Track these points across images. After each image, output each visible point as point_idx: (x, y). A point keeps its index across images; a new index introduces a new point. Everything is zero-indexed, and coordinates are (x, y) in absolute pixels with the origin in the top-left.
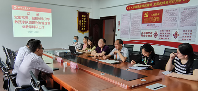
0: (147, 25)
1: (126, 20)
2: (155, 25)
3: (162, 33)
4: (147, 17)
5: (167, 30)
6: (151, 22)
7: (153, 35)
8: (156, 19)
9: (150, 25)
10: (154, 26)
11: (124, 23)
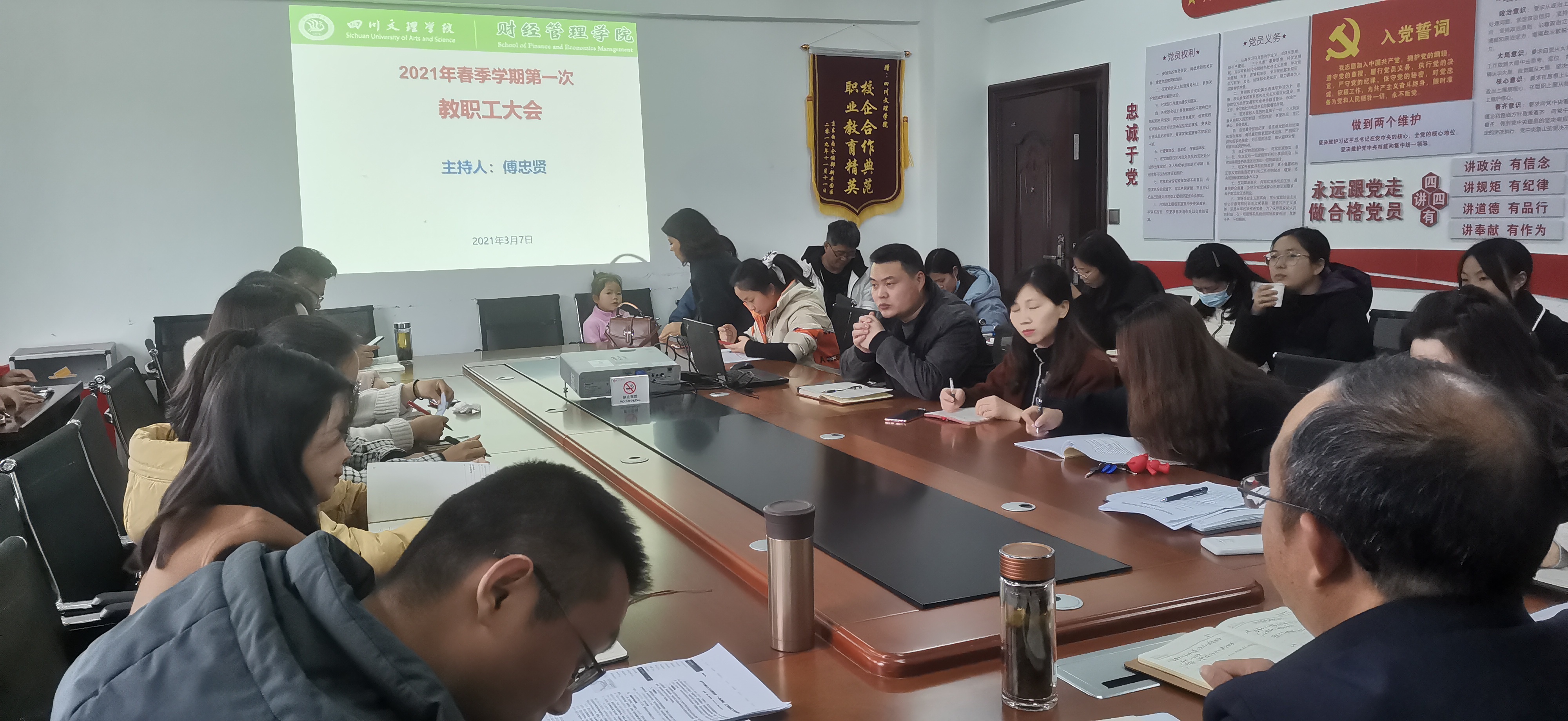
0: (1356, 125)
1: (1185, 94)
2: (1416, 118)
3: (1482, 187)
4: (1350, 59)
5: (1522, 156)
6: (1388, 94)
7: (1406, 202)
8: (1428, 71)
9: (1380, 122)
10: (1409, 130)
11: (1171, 116)
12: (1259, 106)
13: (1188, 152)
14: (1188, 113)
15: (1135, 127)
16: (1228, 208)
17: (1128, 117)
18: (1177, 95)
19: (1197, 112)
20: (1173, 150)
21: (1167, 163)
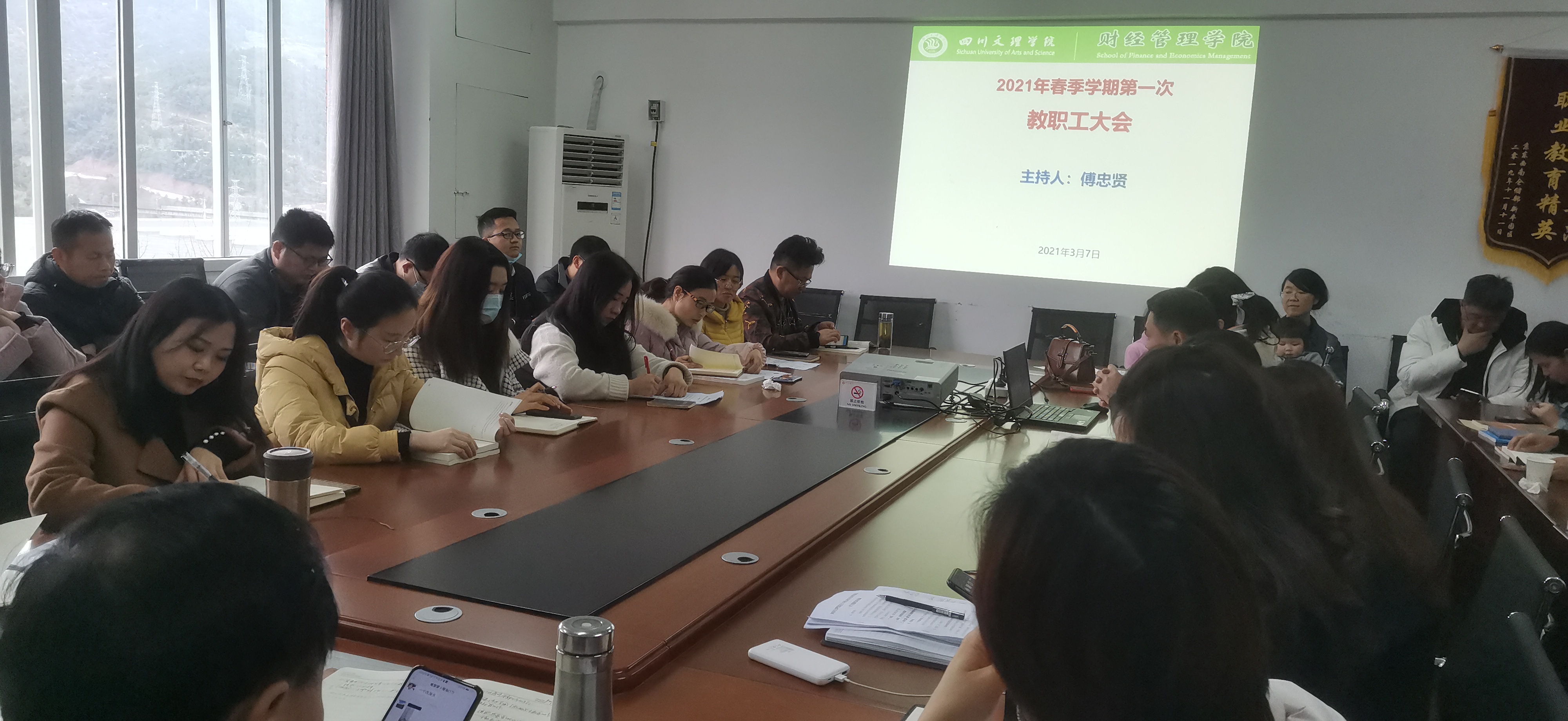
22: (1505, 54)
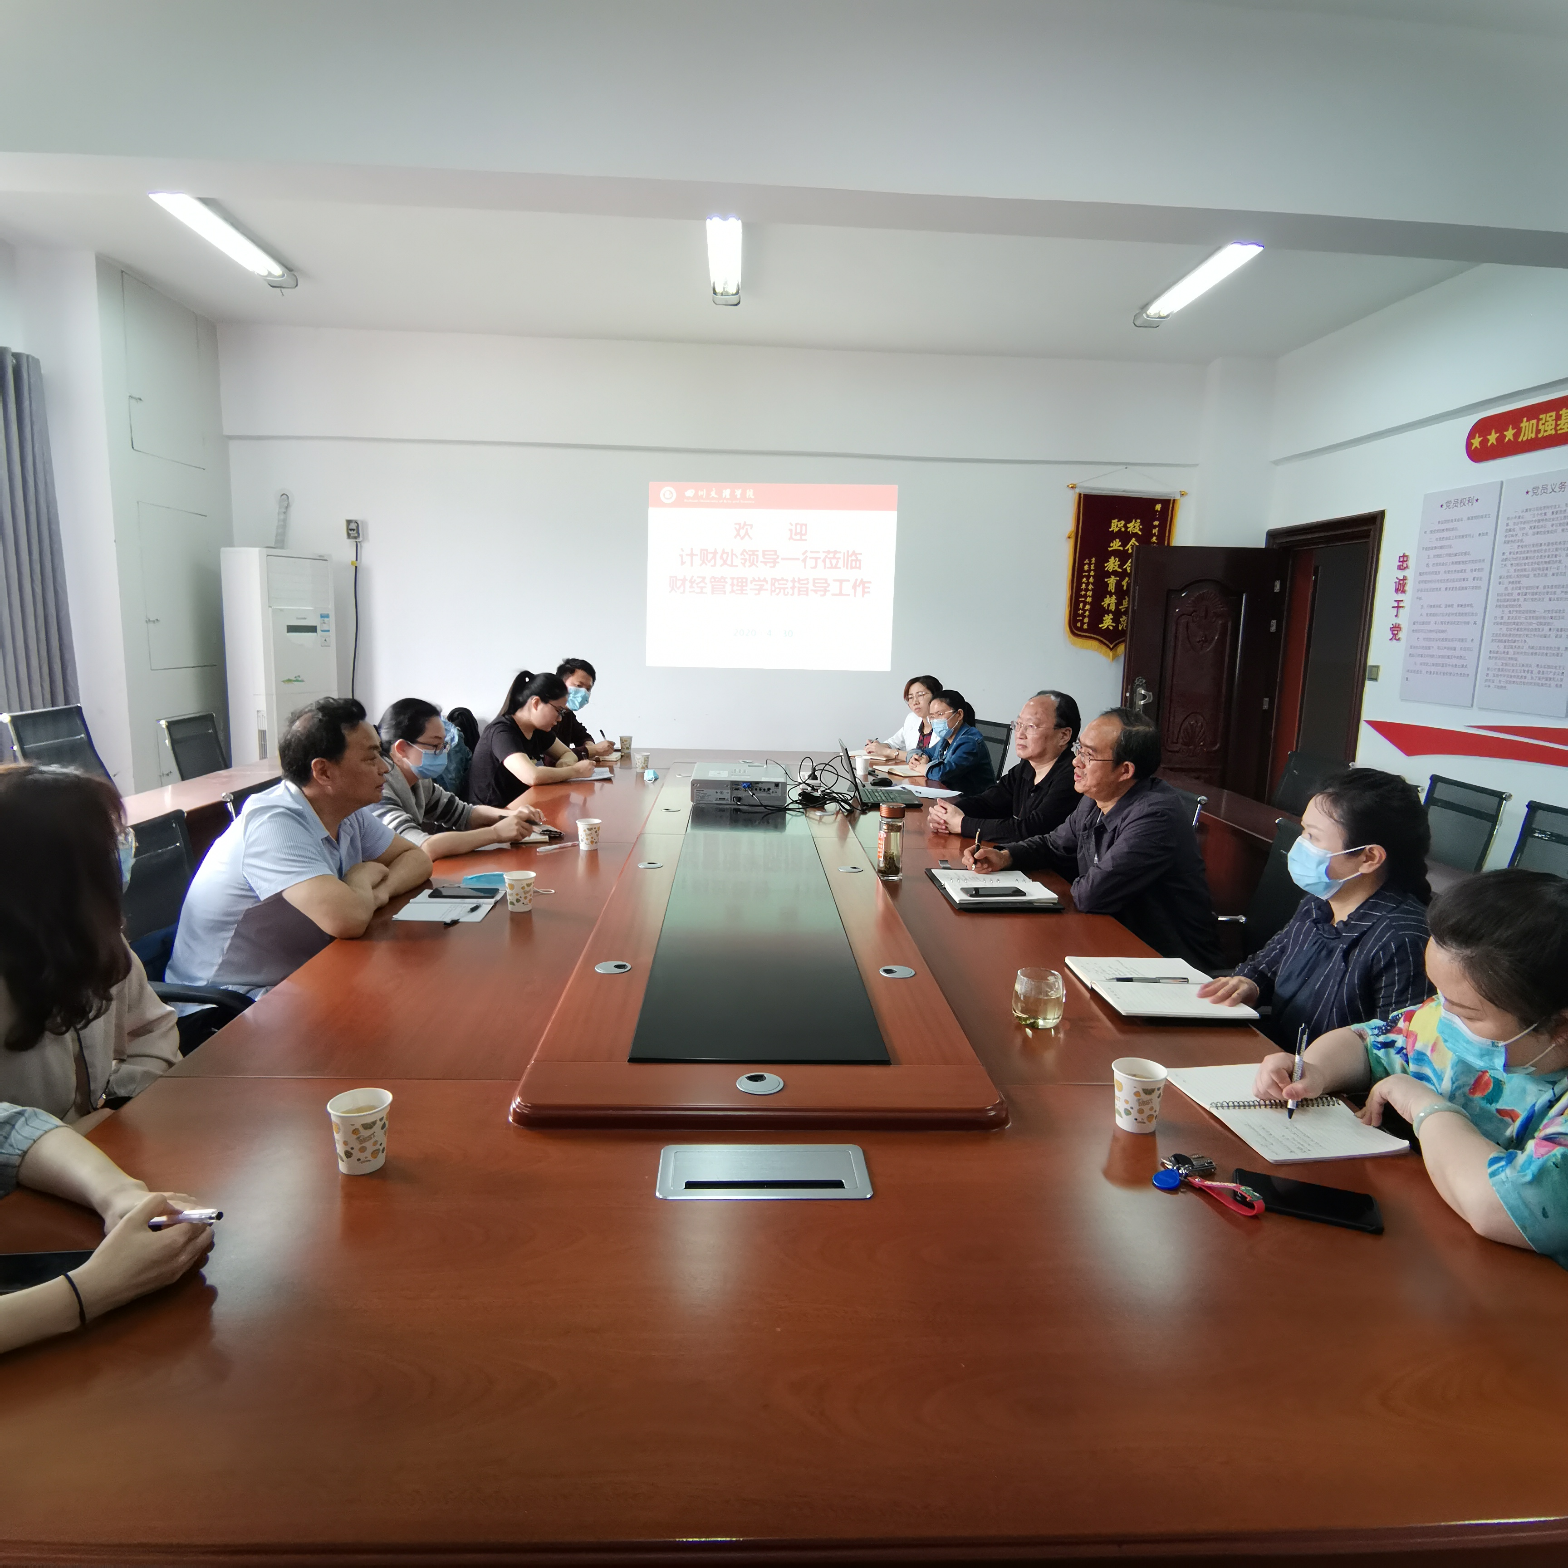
1: (1459, 546)
11: (1442, 569)
12: (1535, 563)
13: (1456, 610)
14: (1461, 567)
15: (1405, 578)
16: (1491, 673)
17: (1399, 568)
18: (1450, 547)
19: (1468, 567)
20: (1440, 606)
21: (1432, 619)
22: (1077, 491)
